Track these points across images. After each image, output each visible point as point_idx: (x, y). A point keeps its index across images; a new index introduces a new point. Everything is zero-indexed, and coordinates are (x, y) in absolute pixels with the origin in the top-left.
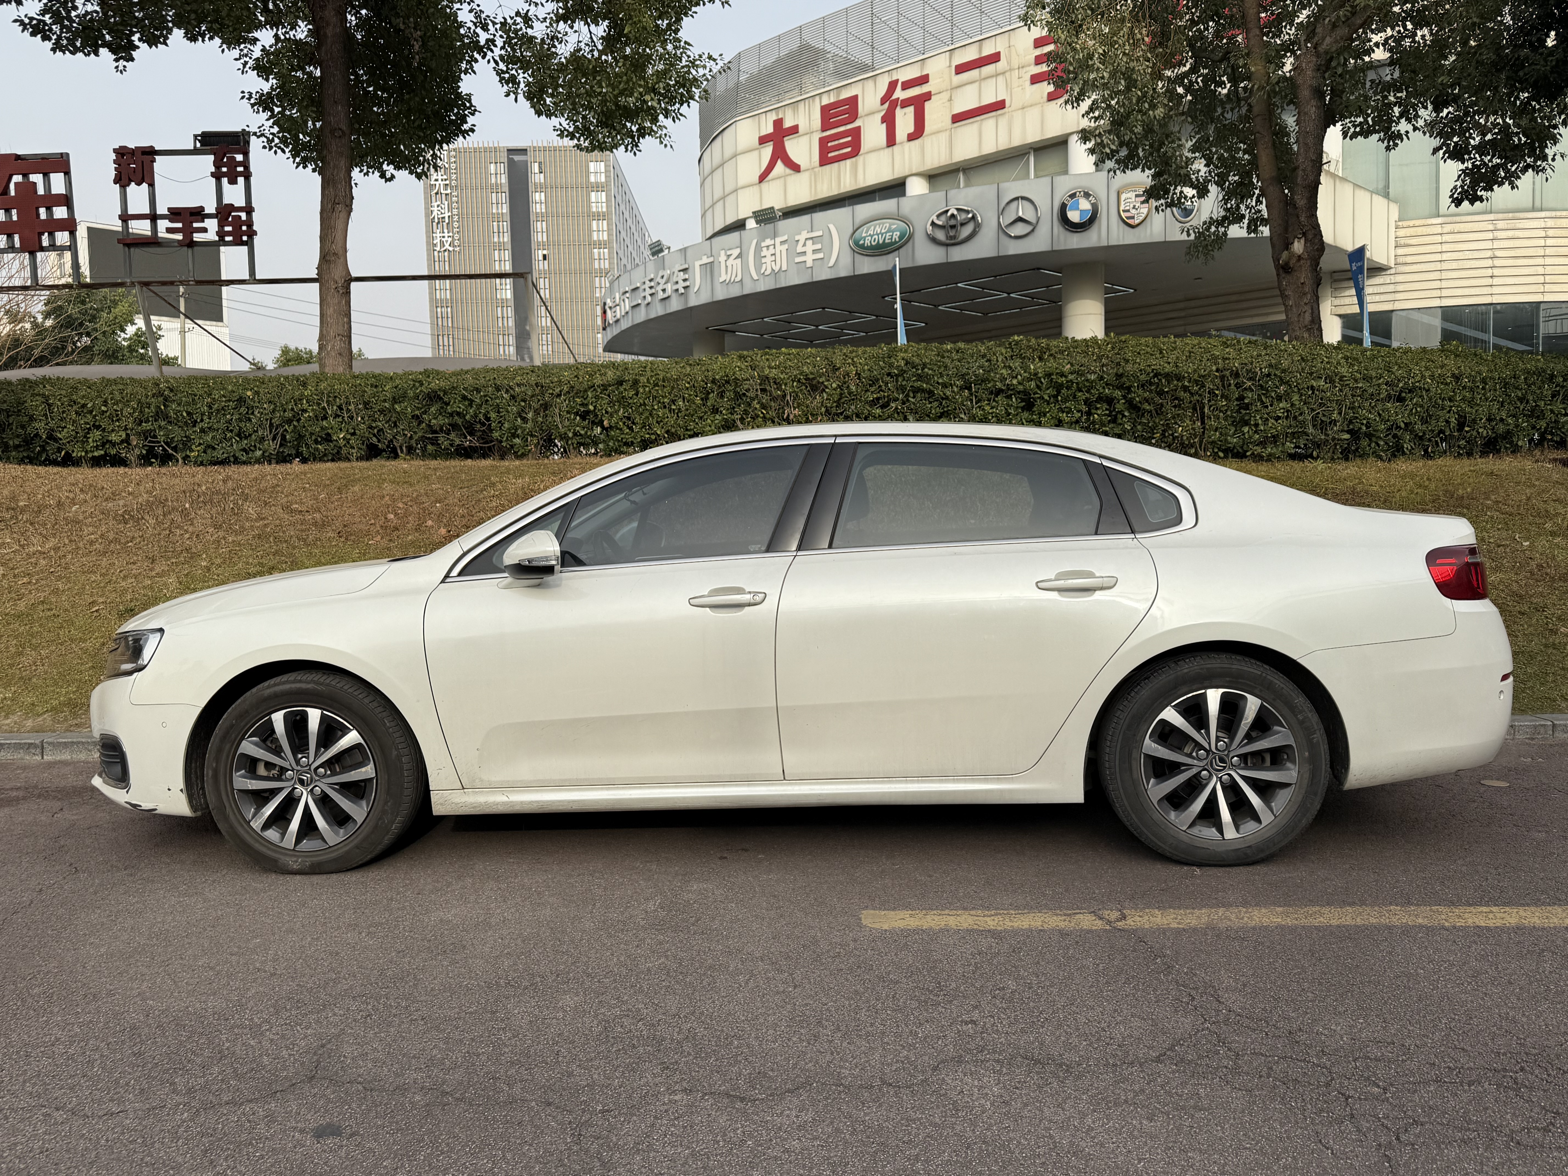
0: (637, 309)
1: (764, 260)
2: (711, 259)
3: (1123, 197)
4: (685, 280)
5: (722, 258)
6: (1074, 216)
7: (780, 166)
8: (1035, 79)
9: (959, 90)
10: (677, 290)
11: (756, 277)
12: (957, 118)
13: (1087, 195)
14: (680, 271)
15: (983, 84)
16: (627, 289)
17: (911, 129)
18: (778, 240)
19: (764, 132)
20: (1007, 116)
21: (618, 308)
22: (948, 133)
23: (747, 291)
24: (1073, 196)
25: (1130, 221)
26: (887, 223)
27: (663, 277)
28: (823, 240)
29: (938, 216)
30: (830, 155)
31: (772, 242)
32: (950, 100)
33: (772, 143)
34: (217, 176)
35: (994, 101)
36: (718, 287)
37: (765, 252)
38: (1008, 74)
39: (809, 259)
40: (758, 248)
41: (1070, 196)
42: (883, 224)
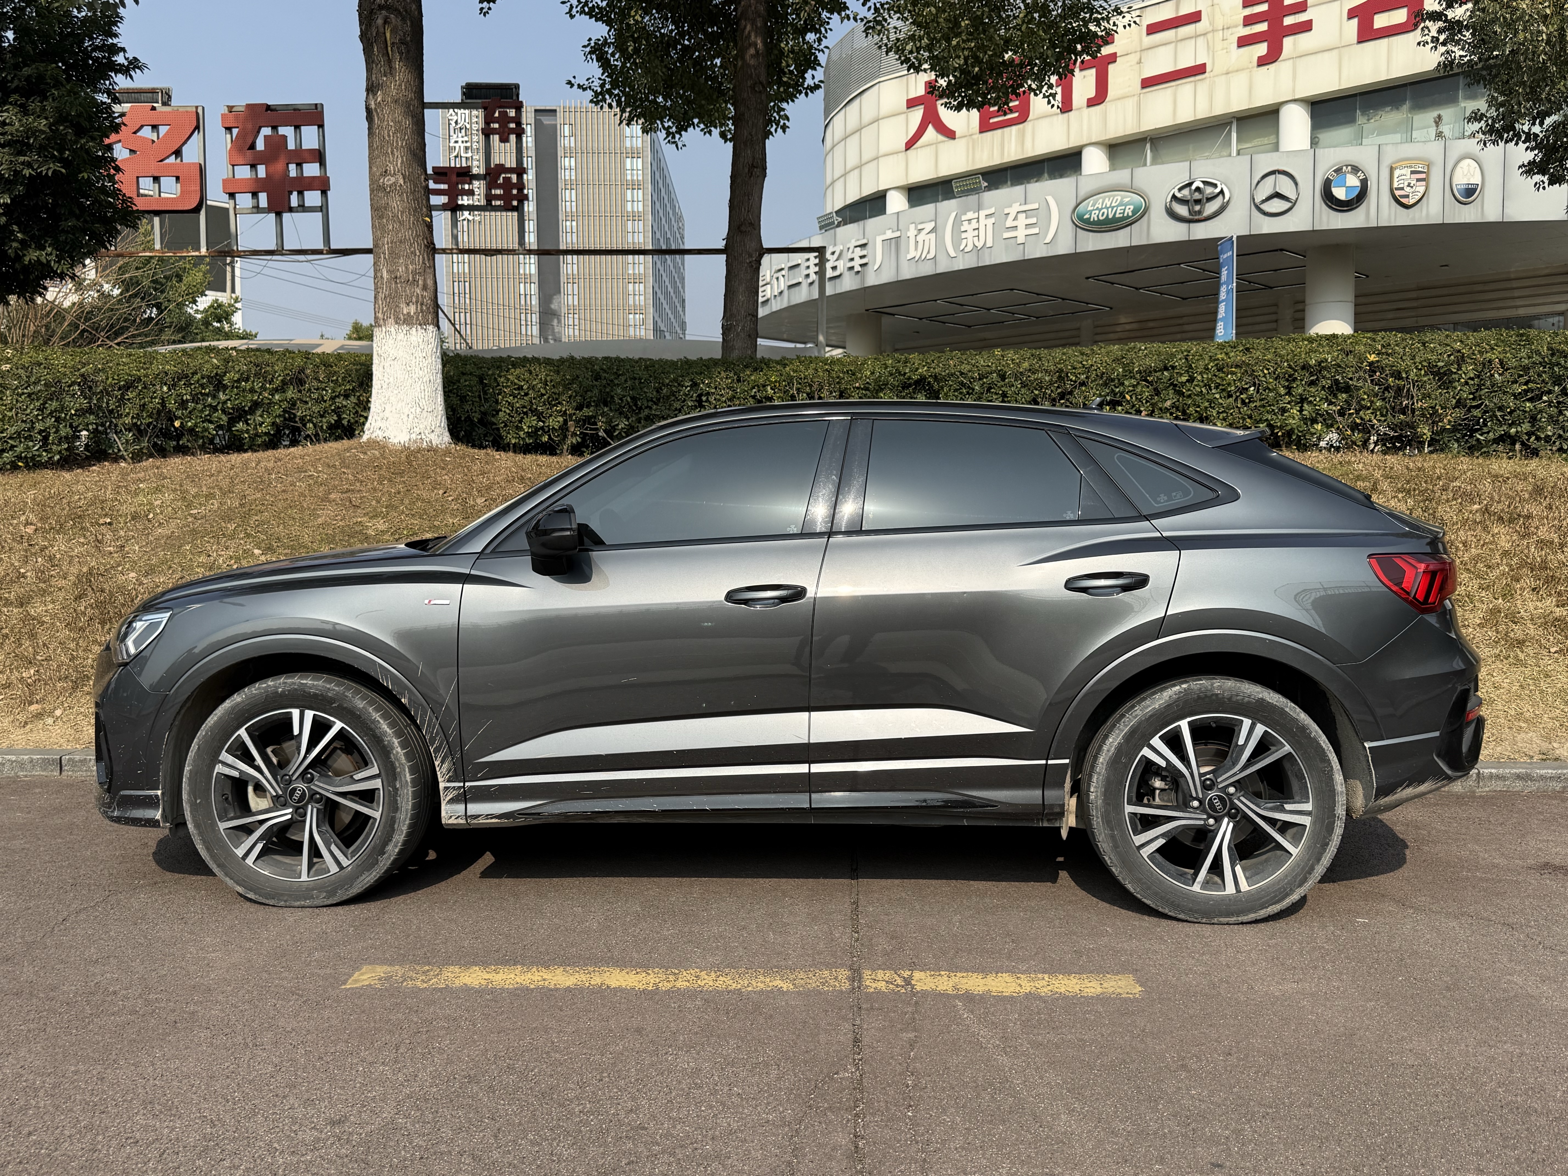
0: (797, 289)
1: (964, 235)
2: (898, 234)
3: (1397, 173)
4: (862, 257)
5: (912, 232)
6: (1340, 193)
7: (931, 132)
8: (1244, 42)
9: (1150, 51)
10: (852, 268)
11: (953, 254)
12: (1148, 83)
13: (1355, 169)
14: (856, 247)
15: (1180, 45)
16: (783, 266)
17: (1092, 93)
18: (983, 213)
19: (912, 95)
20: (1207, 81)
21: (769, 286)
22: (1136, 98)
23: (941, 269)
24: (1338, 171)
25: (1402, 200)
26: (1118, 197)
27: (833, 253)
28: (1040, 215)
29: (1180, 190)
30: (992, 121)
31: (976, 215)
32: (1140, 62)
33: (923, 106)
34: (487, 133)
35: (1193, 64)
36: (904, 265)
37: (965, 226)
38: (1210, 36)
39: (1021, 234)
40: (958, 222)
41: (1335, 171)
42: (1114, 196)
